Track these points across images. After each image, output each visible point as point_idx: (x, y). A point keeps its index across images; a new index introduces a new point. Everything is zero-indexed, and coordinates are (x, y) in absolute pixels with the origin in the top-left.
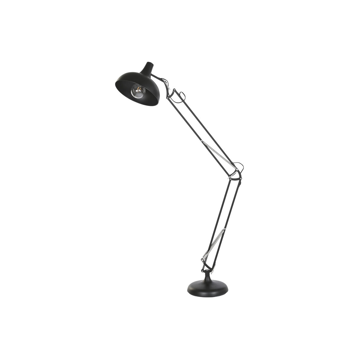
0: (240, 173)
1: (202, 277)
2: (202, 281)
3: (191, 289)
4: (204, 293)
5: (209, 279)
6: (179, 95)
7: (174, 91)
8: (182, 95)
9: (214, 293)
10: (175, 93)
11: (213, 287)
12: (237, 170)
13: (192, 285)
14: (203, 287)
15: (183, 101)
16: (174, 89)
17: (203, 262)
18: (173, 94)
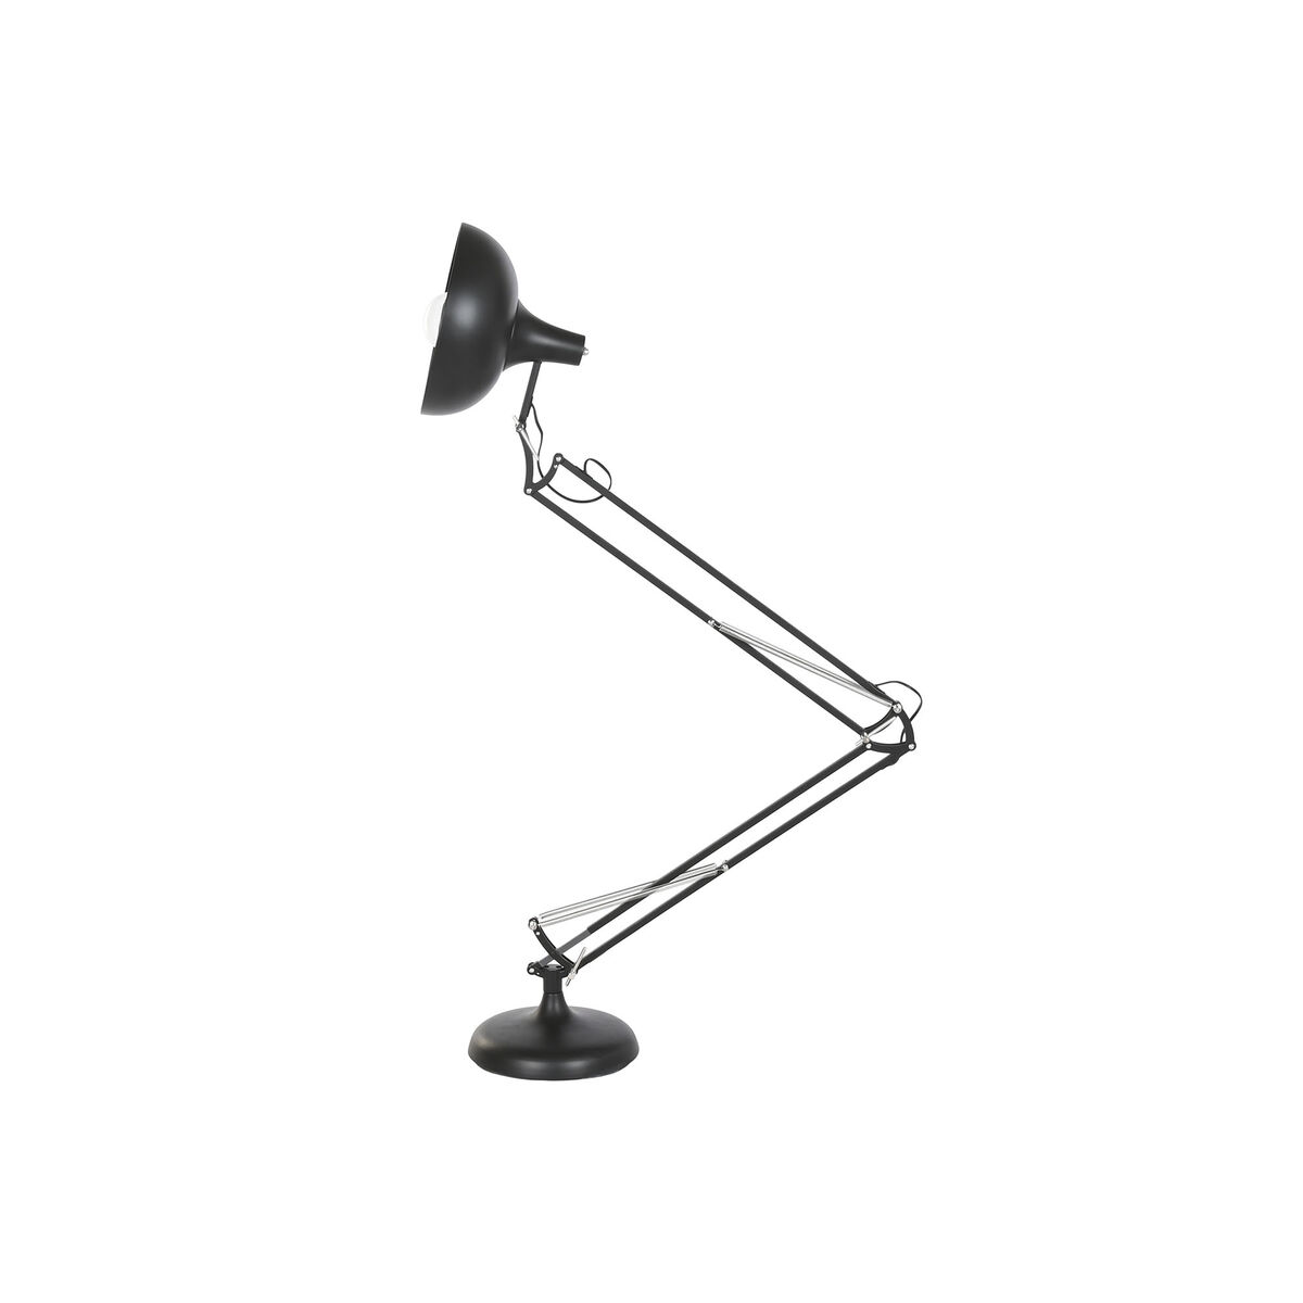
0: (907, 721)
2: (532, 1012)
3: (484, 1042)
4: (533, 1065)
5: (557, 1005)
6: (582, 474)
7: (560, 460)
8: (594, 471)
9: (576, 1064)
10: (561, 469)
11: (574, 1038)
12: (897, 711)
13: (488, 1028)
14: (532, 1037)
15: (605, 493)
16: (558, 455)
17: (535, 932)
18: (552, 472)
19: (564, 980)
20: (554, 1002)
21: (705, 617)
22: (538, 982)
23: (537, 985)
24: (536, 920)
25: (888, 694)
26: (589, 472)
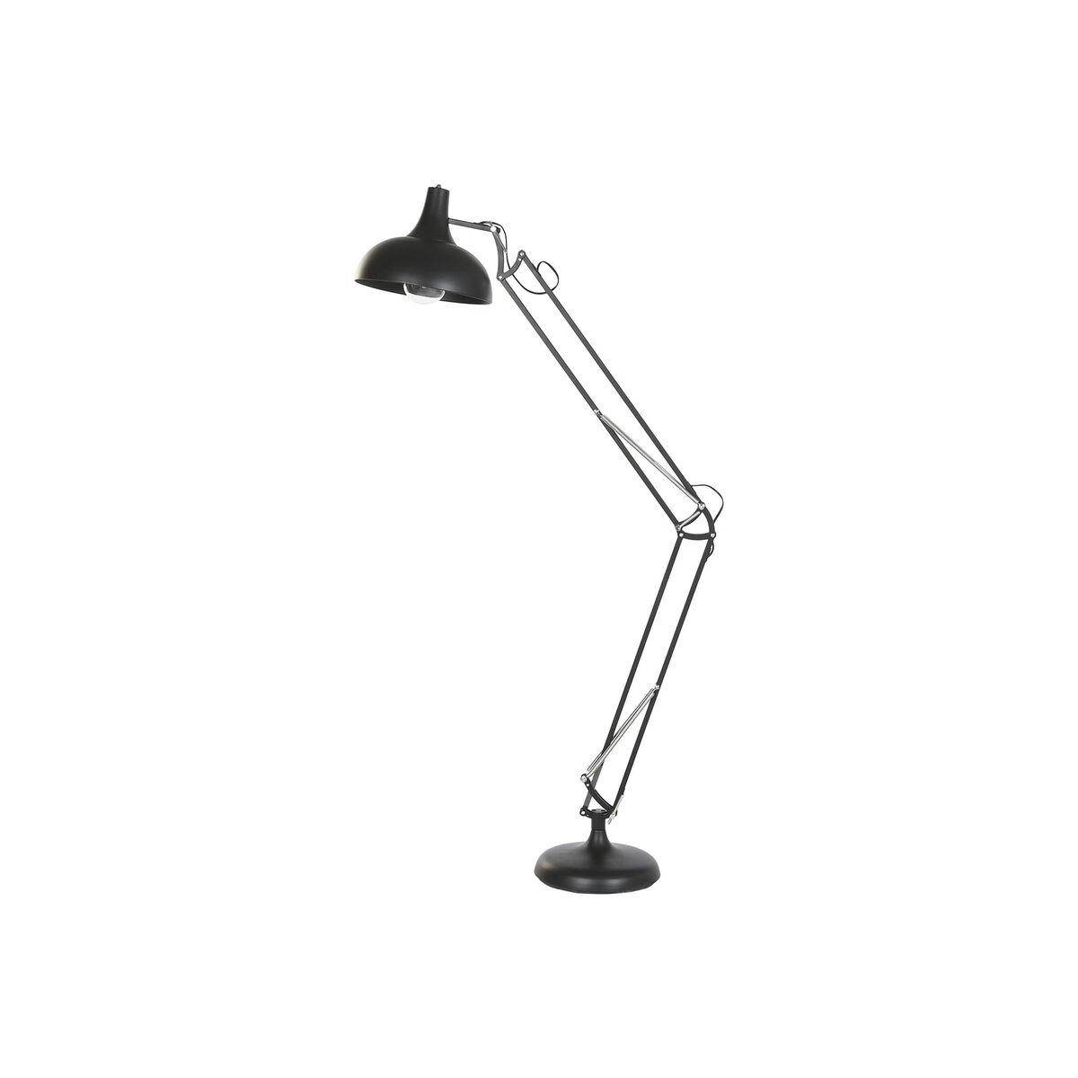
0: (711, 522)
1: (581, 832)
2: (579, 845)
3: (546, 865)
4: (583, 882)
5: (601, 839)
6: (535, 270)
7: (523, 257)
8: (544, 270)
9: (615, 882)
10: (523, 264)
11: (612, 864)
12: (702, 508)
13: (548, 855)
14: (582, 862)
15: (549, 291)
16: (522, 251)
17: (586, 784)
18: (517, 265)
19: (607, 820)
20: (599, 837)
21: (593, 406)
22: (588, 822)
23: (586, 825)
24: (585, 775)
25: (698, 494)
26: (540, 271)
